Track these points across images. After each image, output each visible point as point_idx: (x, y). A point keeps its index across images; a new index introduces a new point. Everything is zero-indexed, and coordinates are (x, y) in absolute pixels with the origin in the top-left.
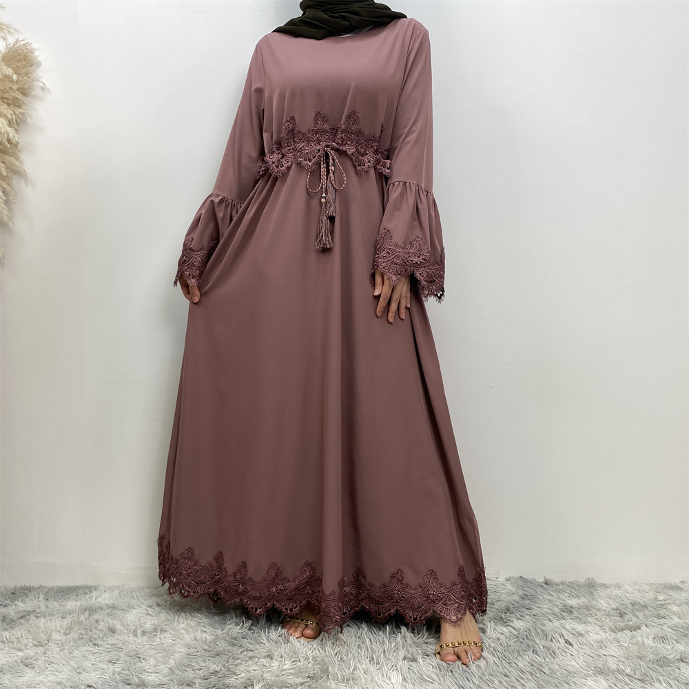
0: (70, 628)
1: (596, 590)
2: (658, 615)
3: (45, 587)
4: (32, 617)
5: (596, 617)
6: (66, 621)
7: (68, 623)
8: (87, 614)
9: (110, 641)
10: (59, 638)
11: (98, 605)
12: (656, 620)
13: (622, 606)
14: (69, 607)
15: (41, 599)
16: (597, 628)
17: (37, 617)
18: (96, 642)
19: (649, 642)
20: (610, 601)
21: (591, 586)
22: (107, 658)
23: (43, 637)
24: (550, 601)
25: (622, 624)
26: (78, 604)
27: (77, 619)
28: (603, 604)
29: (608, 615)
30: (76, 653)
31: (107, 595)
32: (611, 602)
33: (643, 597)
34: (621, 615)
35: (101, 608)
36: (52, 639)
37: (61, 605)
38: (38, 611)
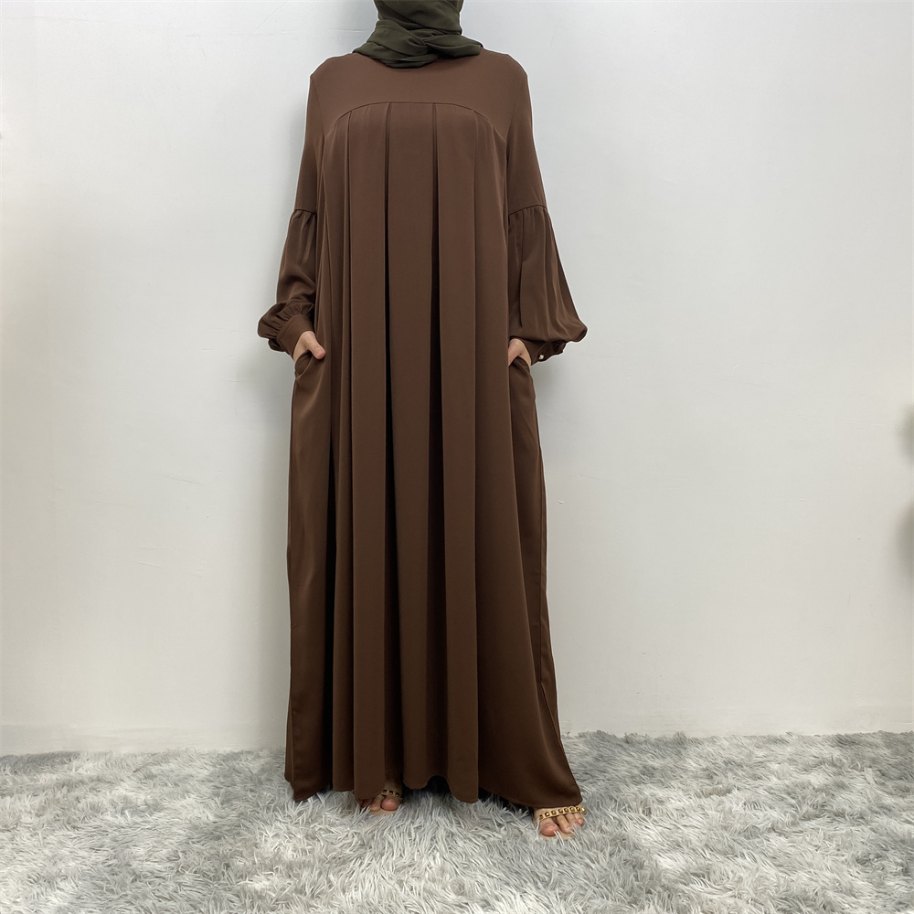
0: (44, 808)
2: (754, 775)
3: (12, 756)
5: (681, 779)
7: (41, 802)
9: (93, 823)
10: (30, 820)
11: (79, 778)
12: (751, 781)
14: (42, 782)
16: (681, 793)
18: (76, 824)
19: (738, 808)
20: (700, 760)
22: (88, 844)
25: (710, 788)
27: (52, 796)
29: (696, 777)
30: (51, 838)
31: (90, 765)
33: (741, 753)
35: (82, 782)
37: (32, 780)
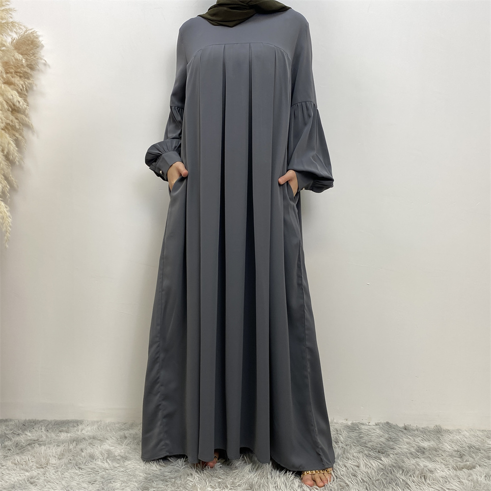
1: (442, 436)
4: (37, 444)
6: (60, 449)
8: (74, 444)
13: (461, 449)
15: (43, 430)
17: (40, 445)
21: (438, 432)
23: (43, 460)
24: (408, 443)
26: (69, 435)
28: (447, 447)
32: (453, 446)
34: (461, 456)
36: (50, 463)
38: (40, 440)
